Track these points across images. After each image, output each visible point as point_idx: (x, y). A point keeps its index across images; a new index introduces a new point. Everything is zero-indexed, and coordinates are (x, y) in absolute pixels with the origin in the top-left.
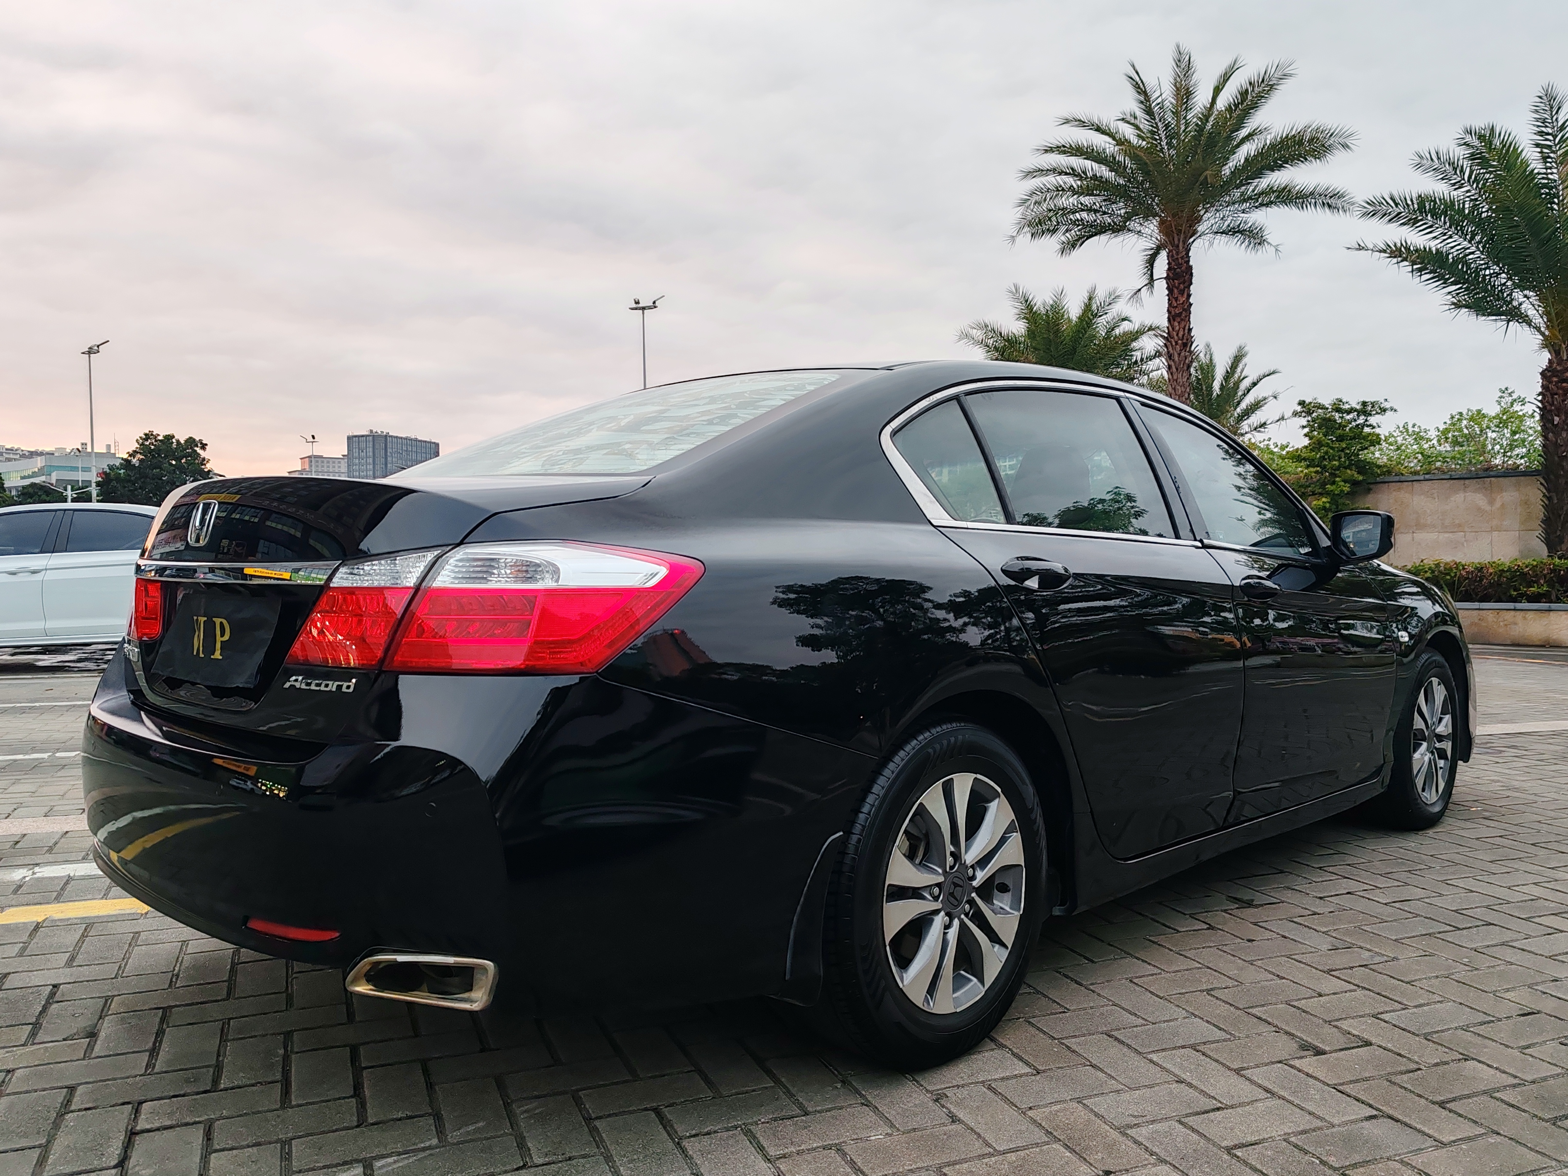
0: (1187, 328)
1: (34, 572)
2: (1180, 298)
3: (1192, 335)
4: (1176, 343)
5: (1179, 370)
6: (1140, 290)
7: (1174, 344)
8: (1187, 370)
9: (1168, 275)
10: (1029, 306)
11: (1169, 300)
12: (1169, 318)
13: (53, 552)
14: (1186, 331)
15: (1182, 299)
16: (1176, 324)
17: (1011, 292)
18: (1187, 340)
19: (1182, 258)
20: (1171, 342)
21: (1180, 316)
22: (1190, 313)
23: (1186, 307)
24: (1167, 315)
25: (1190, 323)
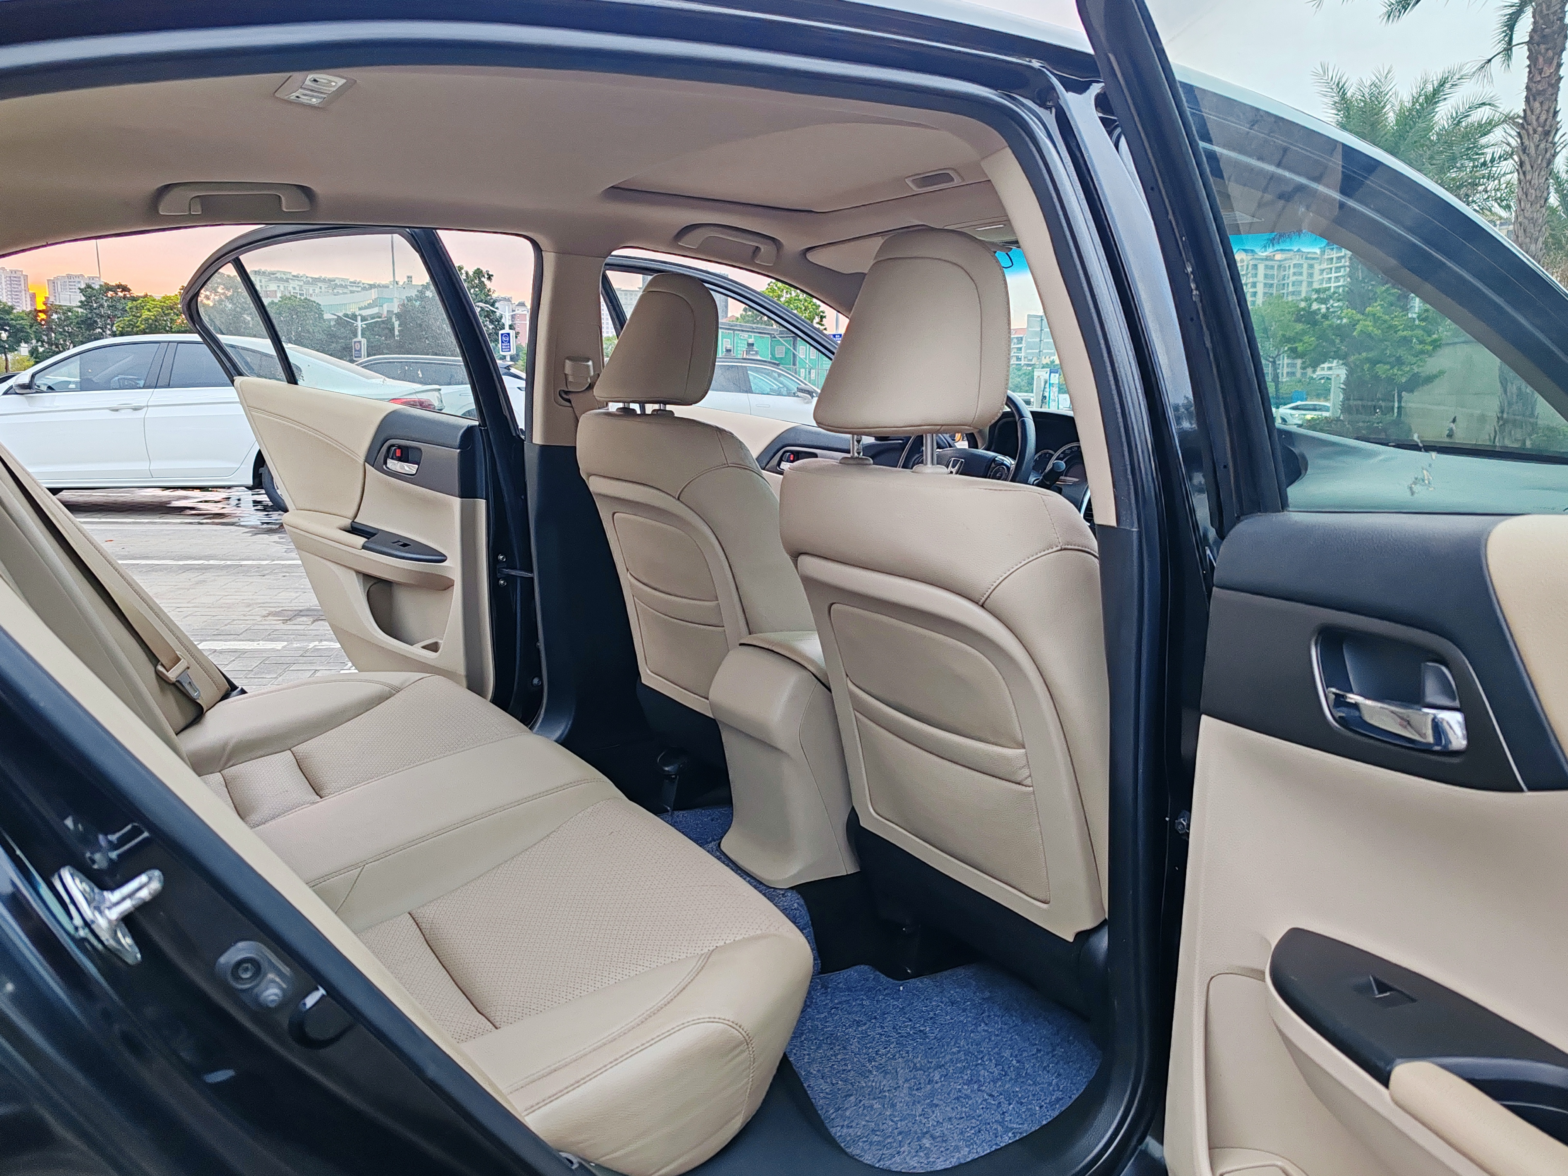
0: (1552, 110)
1: (136, 409)
2: (1545, 68)
3: (1558, 119)
4: (1535, 131)
5: (1535, 167)
6: (1490, 61)
7: (1531, 132)
8: (1547, 167)
9: (1531, 37)
10: (1341, 90)
11: (1530, 72)
12: (1527, 98)
13: (156, 387)
14: (1551, 115)
15: (1548, 71)
16: (1537, 105)
17: (1317, 74)
18: (1551, 126)
19: (1555, 13)
20: (1527, 130)
21: (1544, 95)
22: (1558, 90)
23: (1553, 81)
24: (1525, 94)
25: (1557, 103)
